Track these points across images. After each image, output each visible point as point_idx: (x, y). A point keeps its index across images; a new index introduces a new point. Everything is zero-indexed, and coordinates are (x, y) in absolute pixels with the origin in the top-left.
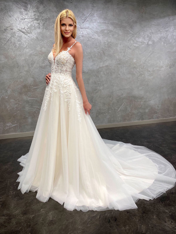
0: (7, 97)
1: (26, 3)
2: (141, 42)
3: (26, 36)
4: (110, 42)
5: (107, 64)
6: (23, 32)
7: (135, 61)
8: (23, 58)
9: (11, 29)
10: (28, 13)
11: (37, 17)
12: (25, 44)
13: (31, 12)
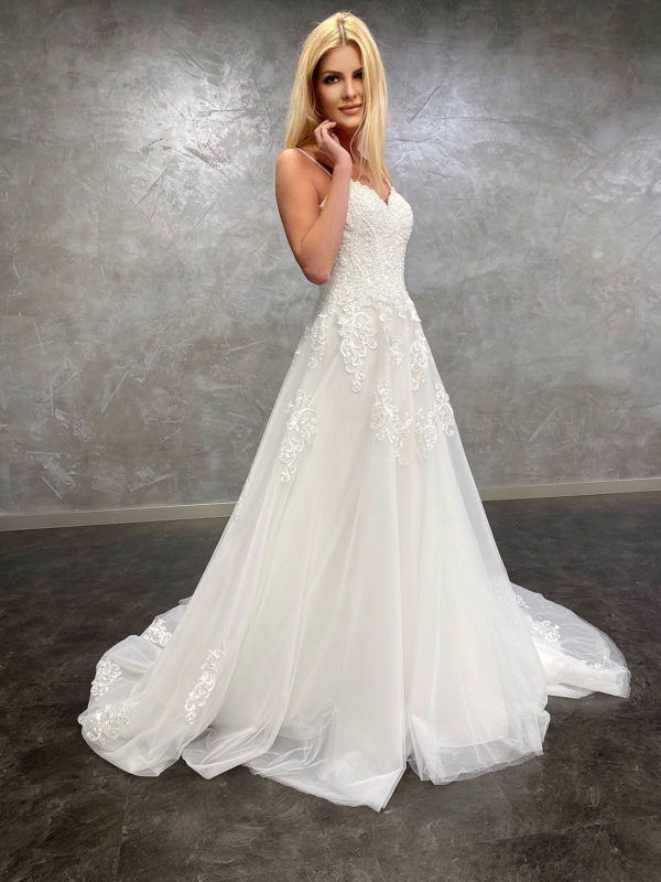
0: (140, 380)
1: (216, 59)
2: (624, 188)
3: (211, 170)
4: (507, 188)
5: (492, 266)
6: (203, 157)
7: (597, 255)
8: (200, 247)
9: (166, 148)
10: (224, 92)
11: (250, 106)
12: (206, 196)
13: (232, 91)
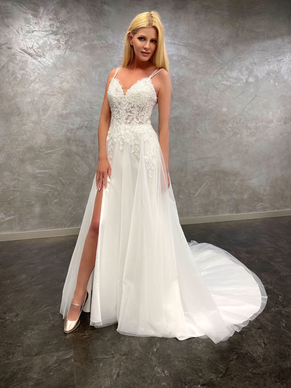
1: (36, 4)
2: (236, 79)
3: (34, 61)
4: (183, 77)
6: (29, 54)
7: (224, 110)
8: (29, 100)
9: (9, 48)
10: (40, 21)
11: (54, 30)
12: (32, 74)
13: (45, 21)
